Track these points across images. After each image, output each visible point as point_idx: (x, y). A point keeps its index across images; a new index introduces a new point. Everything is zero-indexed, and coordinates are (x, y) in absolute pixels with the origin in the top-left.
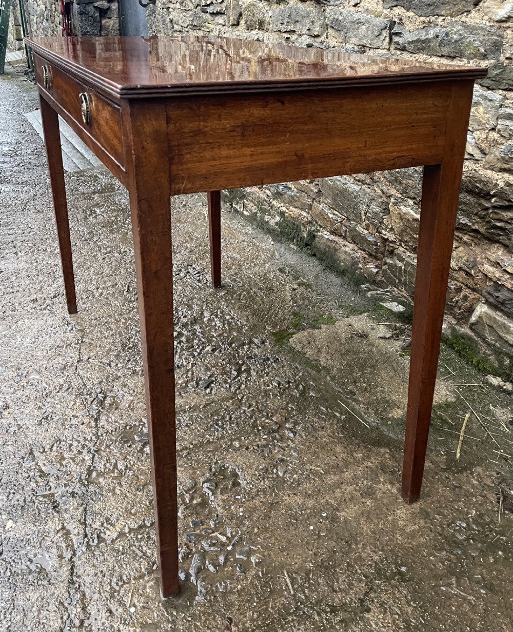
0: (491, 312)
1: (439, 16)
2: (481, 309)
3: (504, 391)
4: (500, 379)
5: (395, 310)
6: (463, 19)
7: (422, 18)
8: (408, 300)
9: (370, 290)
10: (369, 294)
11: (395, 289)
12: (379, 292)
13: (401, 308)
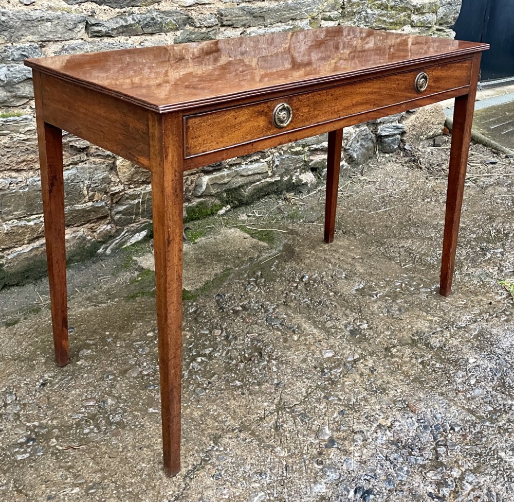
0: (211, 176)
1: (133, 6)
2: (206, 179)
3: (228, 211)
4: (224, 208)
5: (140, 238)
6: (156, 7)
7: (117, 10)
8: (147, 222)
9: (106, 248)
10: (108, 251)
11: (132, 225)
12: (117, 241)
13: (144, 233)
